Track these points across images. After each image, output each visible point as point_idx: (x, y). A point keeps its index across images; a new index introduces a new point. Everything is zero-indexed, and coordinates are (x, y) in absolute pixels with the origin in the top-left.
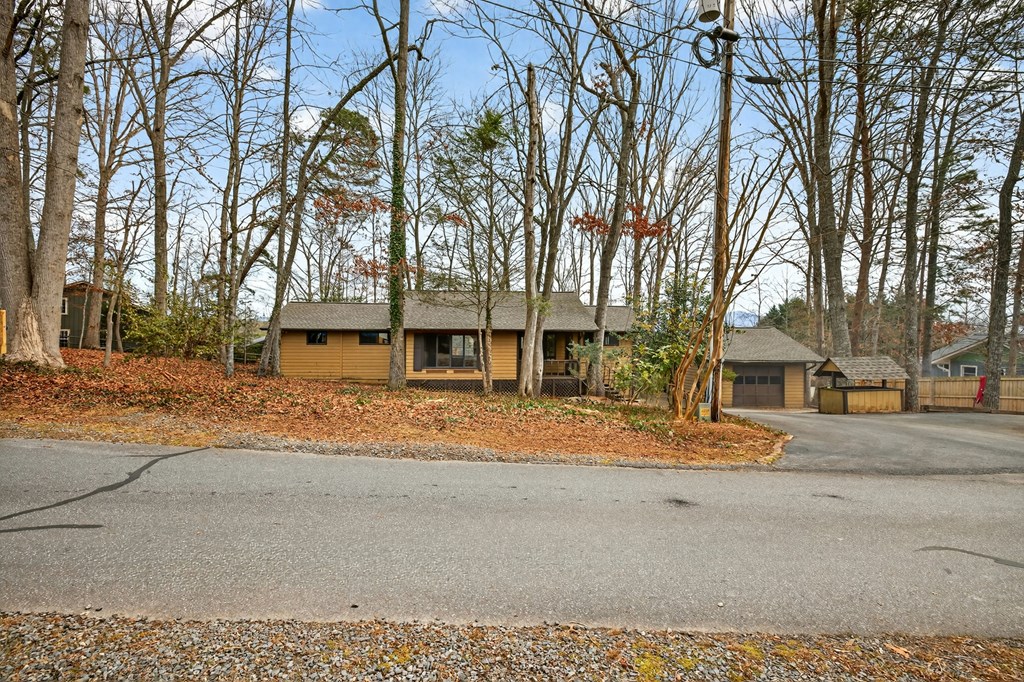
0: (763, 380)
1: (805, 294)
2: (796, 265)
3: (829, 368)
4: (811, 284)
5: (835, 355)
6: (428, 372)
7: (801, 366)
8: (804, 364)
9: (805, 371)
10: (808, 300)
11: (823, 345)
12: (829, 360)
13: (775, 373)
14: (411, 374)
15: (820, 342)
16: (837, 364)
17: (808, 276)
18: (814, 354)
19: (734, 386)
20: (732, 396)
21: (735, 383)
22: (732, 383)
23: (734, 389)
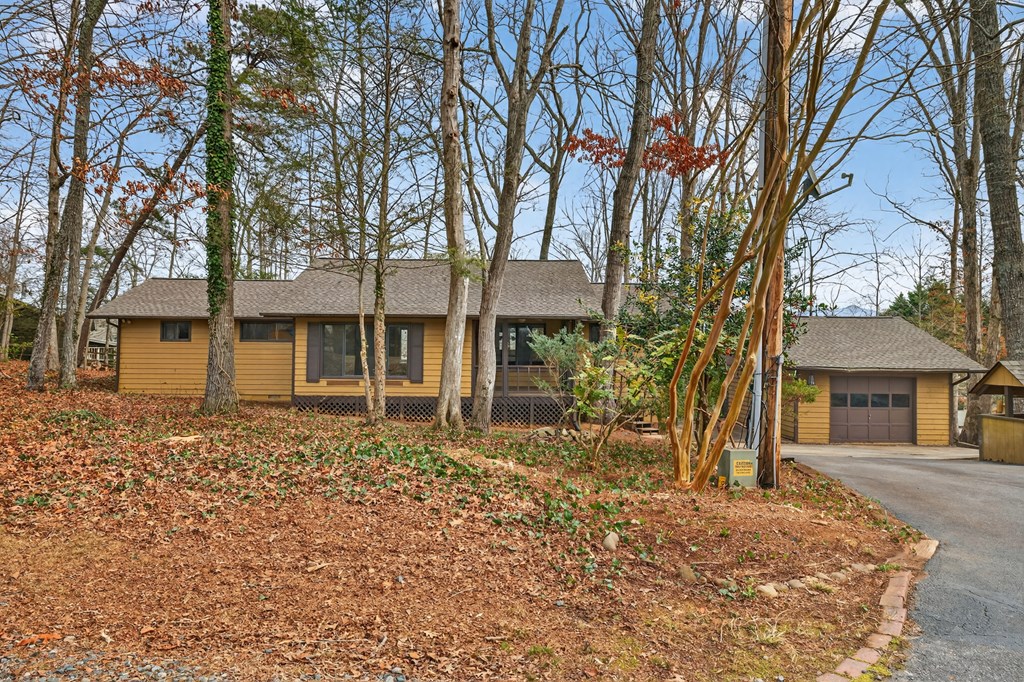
0: (881, 401)
1: (949, 272)
2: (934, 227)
3: (998, 380)
4: (959, 250)
5: (1009, 357)
6: (329, 384)
7: (944, 377)
8: (949, 374)
9: (952, 385)
10: (953, 282)
11: (980, 347)
12: (998, 365)
13: (901, 389)
14: (303, 388)
15: (974, 341)
16: (1016, 372)
17: (953, 242)
18: (964, 358)
19: (831, 409)
20: (828, 426)
21: (833, 405)
22: (828, 405)
23: (831, 414)
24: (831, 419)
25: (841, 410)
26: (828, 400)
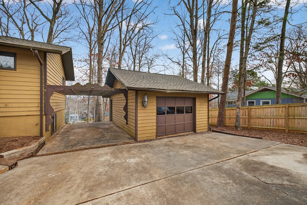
0: (180, 111)
9: (209, 101)
19: (157, 117)
20: (155, 127)
21: (158, 114)
22: (155, 114)
23: (157, 119)
24: (157, 123)
25: (162, 117)
26: (155, 111)
